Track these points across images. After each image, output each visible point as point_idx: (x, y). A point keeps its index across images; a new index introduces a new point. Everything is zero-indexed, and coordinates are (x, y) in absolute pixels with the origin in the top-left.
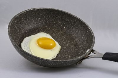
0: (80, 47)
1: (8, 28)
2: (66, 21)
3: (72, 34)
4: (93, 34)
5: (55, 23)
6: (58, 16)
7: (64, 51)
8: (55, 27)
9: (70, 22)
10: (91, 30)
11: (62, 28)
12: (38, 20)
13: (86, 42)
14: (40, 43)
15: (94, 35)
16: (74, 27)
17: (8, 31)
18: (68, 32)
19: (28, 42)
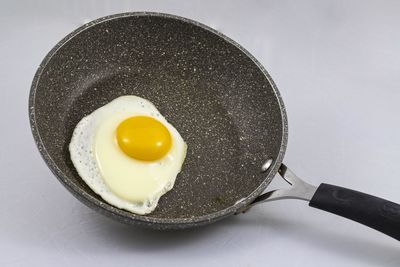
0: (244, 142)
1: (30, 111)
2: (200, 51)
3: (218, 93)
4: (283, 106)
5: (167, 57)
6: (176, 35)
7: (196, 159)
8: (166, 69)
9: (213, 54)
10: (277, 89)
11: (188, 72)
12: (113, 50)
13: (262, 125)
14: (126, 140)
15: (285, 112)
16: (224, 69)
17: (29, 121)
18: (207, 86)
19: (87, 138)
